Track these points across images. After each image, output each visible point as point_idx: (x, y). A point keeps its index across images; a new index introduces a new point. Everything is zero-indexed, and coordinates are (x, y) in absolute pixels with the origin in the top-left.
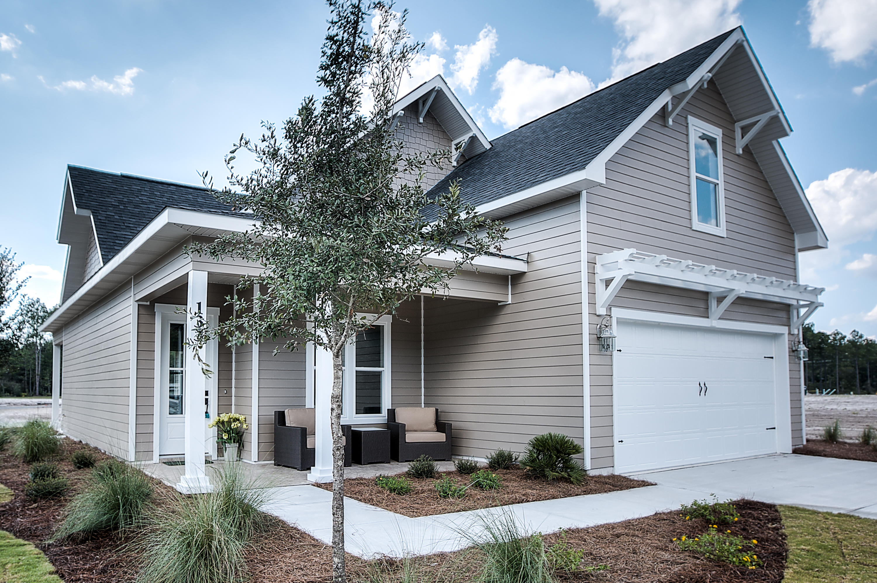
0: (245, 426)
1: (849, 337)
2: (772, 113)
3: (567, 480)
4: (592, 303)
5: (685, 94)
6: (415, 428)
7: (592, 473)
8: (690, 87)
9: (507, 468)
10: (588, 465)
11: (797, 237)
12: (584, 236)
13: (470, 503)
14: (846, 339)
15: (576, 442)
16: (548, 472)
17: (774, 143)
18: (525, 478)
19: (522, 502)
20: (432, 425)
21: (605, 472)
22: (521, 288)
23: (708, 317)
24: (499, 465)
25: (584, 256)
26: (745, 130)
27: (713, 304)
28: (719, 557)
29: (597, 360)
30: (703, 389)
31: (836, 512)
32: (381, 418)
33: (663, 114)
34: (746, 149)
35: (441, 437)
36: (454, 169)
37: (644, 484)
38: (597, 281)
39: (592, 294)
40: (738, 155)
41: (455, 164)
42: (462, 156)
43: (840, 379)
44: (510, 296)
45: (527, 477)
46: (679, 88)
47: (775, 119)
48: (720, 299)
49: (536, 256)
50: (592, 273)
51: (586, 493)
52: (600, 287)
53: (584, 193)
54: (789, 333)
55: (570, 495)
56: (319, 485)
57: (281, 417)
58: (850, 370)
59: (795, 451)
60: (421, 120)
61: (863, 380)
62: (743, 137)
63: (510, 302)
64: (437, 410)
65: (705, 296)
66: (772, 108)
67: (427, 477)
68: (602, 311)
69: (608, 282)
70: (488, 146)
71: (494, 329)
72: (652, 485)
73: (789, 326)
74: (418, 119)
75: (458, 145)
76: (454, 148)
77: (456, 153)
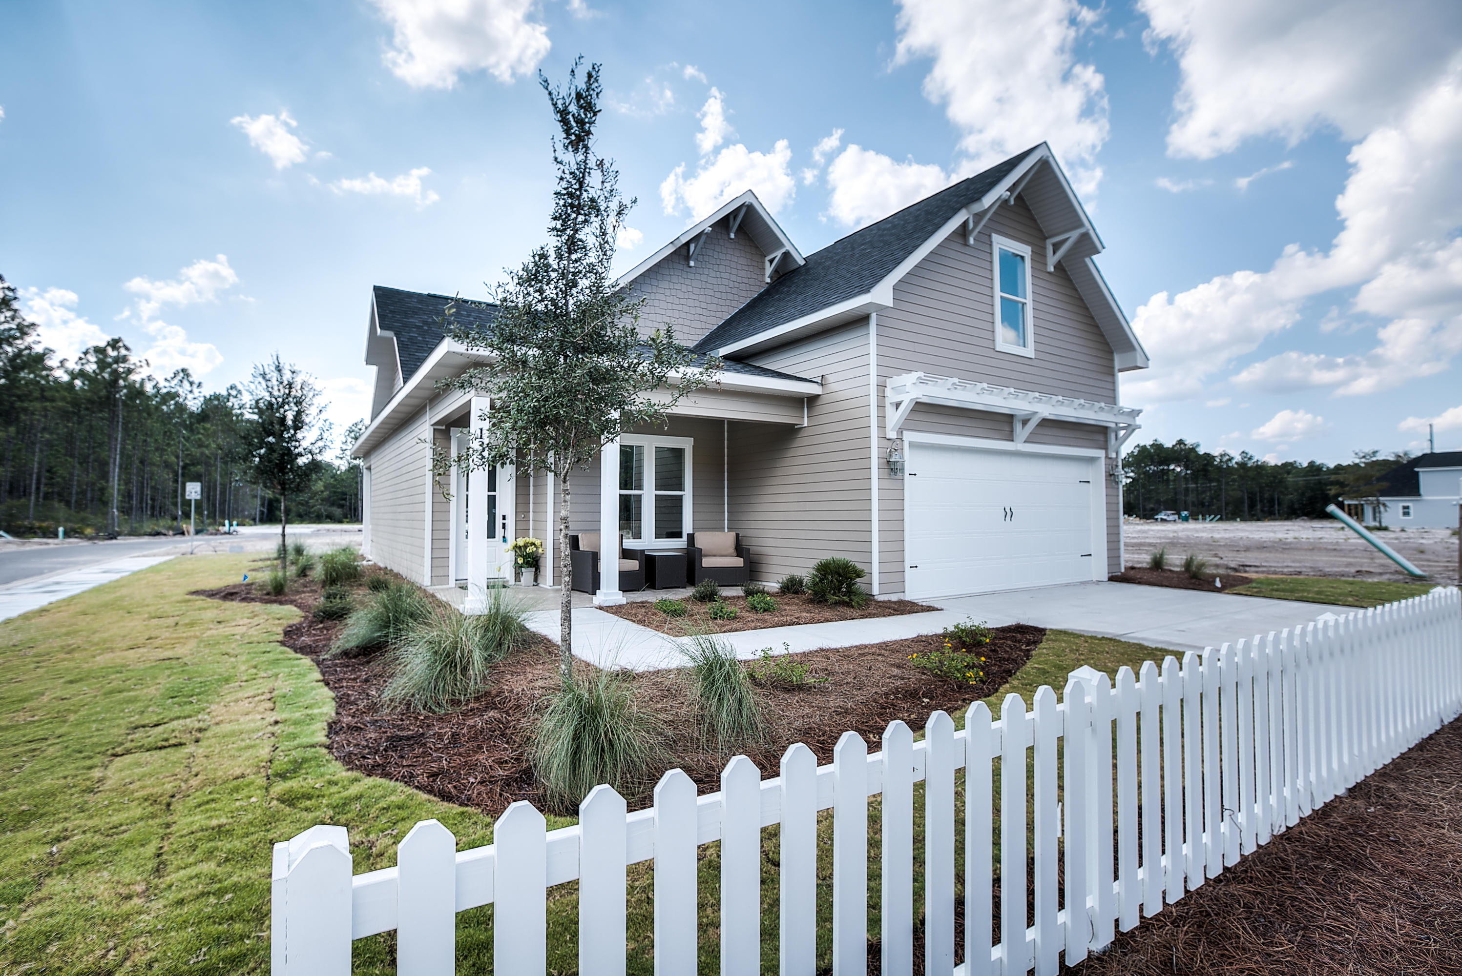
0: (540, 550)
1: (1238, 458)
2: (1082, 231)
3: (849, 605)
4: (882, 427)
5: (985, 211)
6: (714, 553)
7: (881, 598)
8: (986, 207)
9: (796, 592)
10: (875, 590)
11: (1117, 358)
12: (873, 359)
13: (740, 625)
14: (1234, 461)
15: (859, 566)
16: (829, 596)
17: (1087, 260)
18: (809, 603)
19: (793, 624)
20: (732, 550)
21: (894, 598)
22: (818, 410)
23: (1012, 441)
24: (788, 590)
25: (873, 380)
26: (1056, 247)
27: (1018, 427)
28: (946, 673)
29: (887, 484)
30: (1009, 514)
31: (1100, 636)
32: (680, 543)
33: (963, 231)
34: (1059, 266)
35: (739, 562)
36: (767, 285)
37: (930, 609)
38: (888, 405)
39: (882, 417)
40: (1050, 273)
41: (768, 280)
42: (776, 271)
43: (1227, 504)
44: (806, 419)
45: (811, 601)
46: (976, 208)
47: (1086, 236)
48: (1025, 422)
49: (830, 379)
50: (882, 396)
51: (863, 617)
52: (890, 410)
53: (874, 316)
54: (1107, 457)
55: (846, 619)
56: (601, 608)
57: (574, 542)
58: (1238, 494)
59: (1109, 579)
60: (732, 236)
61: (1252, 506)
62: (1054, 253)
63: (806, 425)
64: (737, 535)
65: (1009, 418)
66: (1081, 225)
67: (708, 601)
68: (892, 435)
69: (898, 405)
70: (802, 263)
71: (791, 453)
72: (938, 610)
73: (1106, 448)
74: (729, 235)
75: (771, 261)
76: (767, 264)
77: (769, 269)
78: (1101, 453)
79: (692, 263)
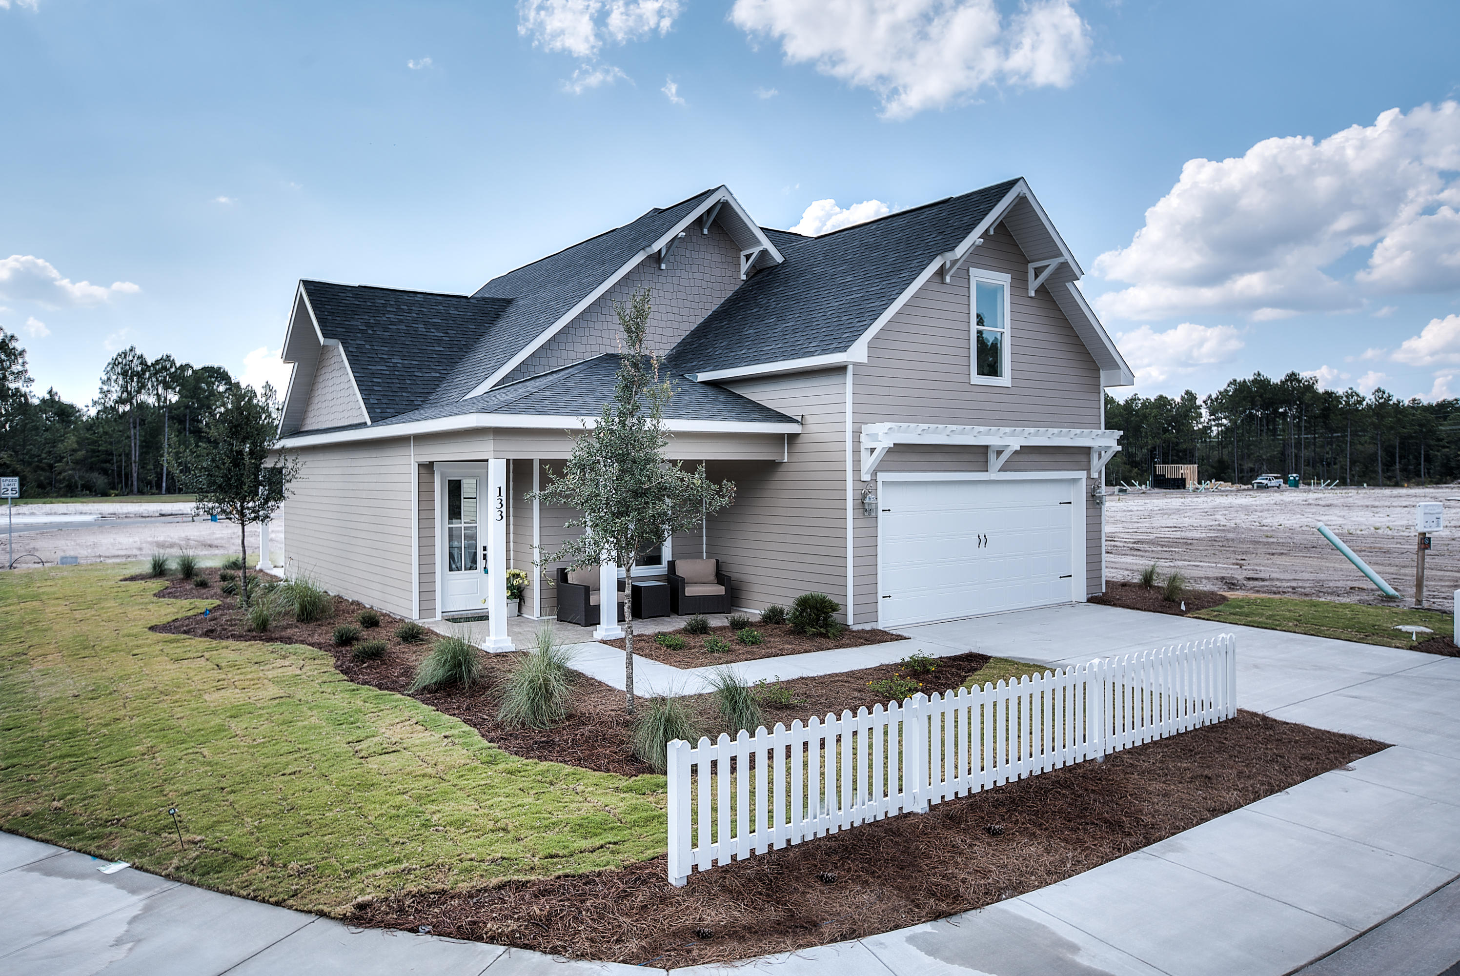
0: (527, 582)
1: (1370, 398)
2: (1061, 260)
3: (825, 636)
4: (857, 470)
5: (957, 261)
6: (695, 581)
7: (855, 628)
8: (959, 257)
9: (778, 623)
10: (850, 622)
11: (1102, 374)
12: (849, 407)
13: (733, 657)
14: (1365, 403)
15: (835, 600)
16: (808, 628)
17: (1069, 285)
18: (790, 634)
19: (777, 655)
20: (712, 577)
21: (868, 627)
22: (797, 448)
23: (987, 471)
24: (770, 620)
25: (849, 427)
26: (1038, 272)
27: (992, 457)
29: (861, 523)
30: (983, 541)
31: (1032, 664)
32: (661, 569)
33: (940, 274)
34: (1042, 290)
35: (720, 590)
36: (743, 283)
37: (900, 638)
38: (862, 450)
39: (857, 462)
40: (1031, 297)
41: (744, 277)
42: (753, 266)
43: (1353, 462)
44: (786, 454)
45: (791, 632)
46: (949, 256)
47: (1065, 265)
48: (999, 453)
49: (809, 419)
50: (857, 442)
51: (837, 647)
52: (864, 455)
53: (850, 367)
54: (1089, 477)
55: (822, 650)
56: (604, 642)
57: (563, 573)
58: (1371, 449)
59: (1090, 600)
60: (706, 231)
61: (1388, 466)
62: (1036, 279)
63: (786, 460)
64: (717, 561)
65: (984, 450)
66: (1061, 255)
67: (701, 633)
68: (866, 477)
69: (872, 450)
70: (780, 260)
71: (771, 487)
72: (906, 638)
73: (1088, 470)
74: (702, 230)
75: (748, 257)
76: (743, 259)
77: (745, 267)
78: (1083, 475)
79: (663, 266)
